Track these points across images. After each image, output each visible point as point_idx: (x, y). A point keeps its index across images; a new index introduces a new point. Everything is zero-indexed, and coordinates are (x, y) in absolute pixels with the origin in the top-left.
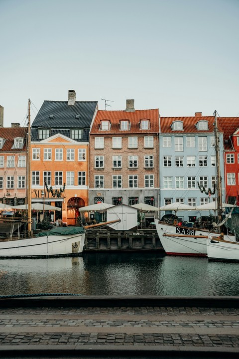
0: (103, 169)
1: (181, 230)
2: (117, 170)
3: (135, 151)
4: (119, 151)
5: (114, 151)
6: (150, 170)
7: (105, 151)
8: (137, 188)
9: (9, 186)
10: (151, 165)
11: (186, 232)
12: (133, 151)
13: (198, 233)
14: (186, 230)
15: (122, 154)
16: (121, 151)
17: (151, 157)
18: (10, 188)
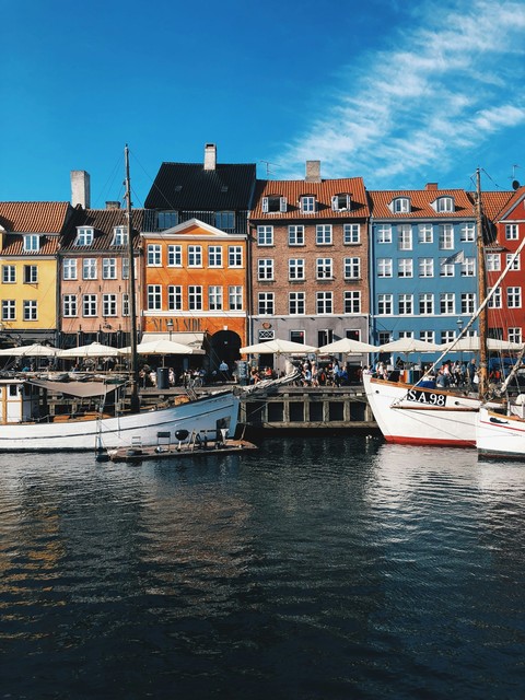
0: (272, 282)
1: (418, 395)
2: (296, 282)
3: (328, 249)
4: (299, 250)
5: (292, 250)
6: (354, 282)
7: (275, 250)
8: (331, 315)
9: (106, 312)
10: (356, 274)
11: (428, 399)
12: (324, 249)
13: (451, 401)
14: (427, 395)
15: (306, 255)
16: (302, 250)
17: (356, 261)
18: (110, 314)
